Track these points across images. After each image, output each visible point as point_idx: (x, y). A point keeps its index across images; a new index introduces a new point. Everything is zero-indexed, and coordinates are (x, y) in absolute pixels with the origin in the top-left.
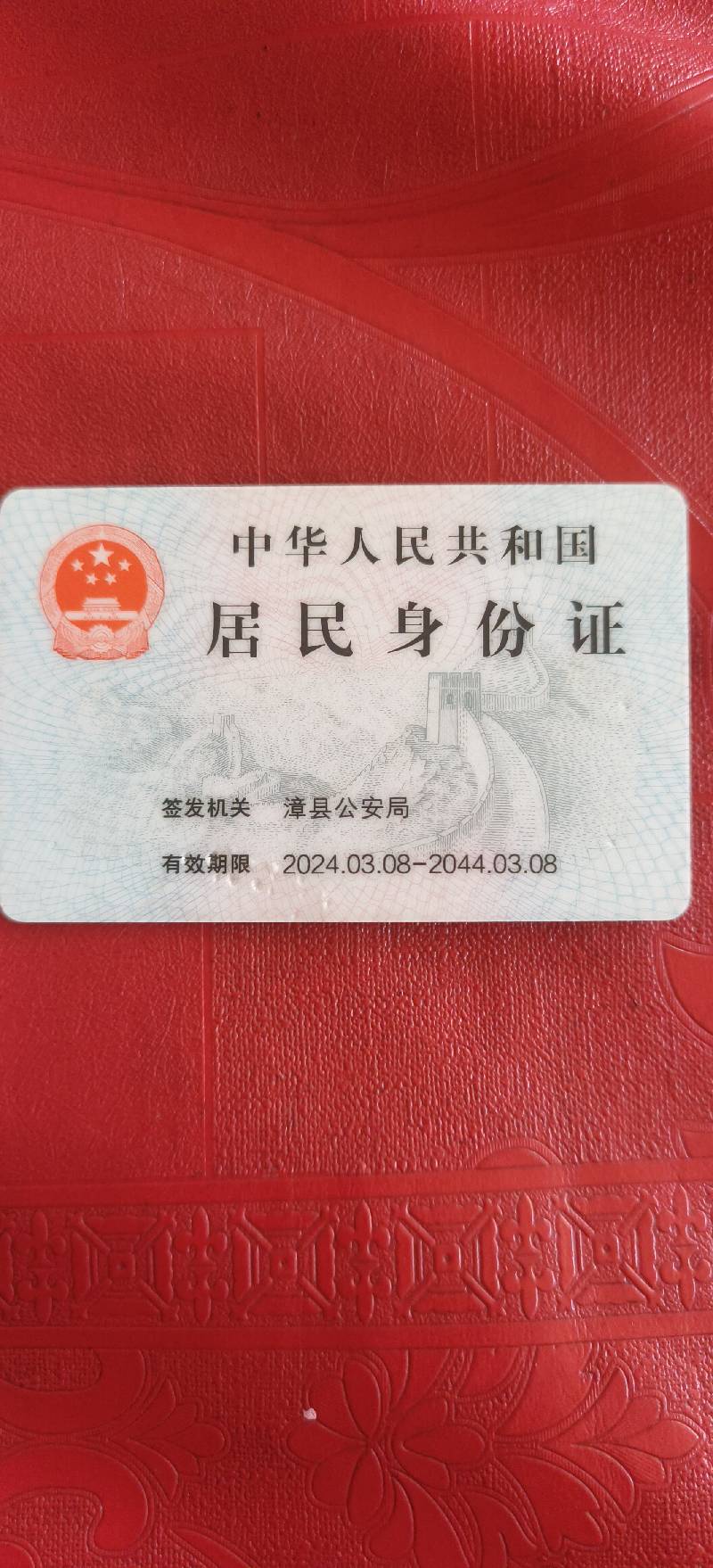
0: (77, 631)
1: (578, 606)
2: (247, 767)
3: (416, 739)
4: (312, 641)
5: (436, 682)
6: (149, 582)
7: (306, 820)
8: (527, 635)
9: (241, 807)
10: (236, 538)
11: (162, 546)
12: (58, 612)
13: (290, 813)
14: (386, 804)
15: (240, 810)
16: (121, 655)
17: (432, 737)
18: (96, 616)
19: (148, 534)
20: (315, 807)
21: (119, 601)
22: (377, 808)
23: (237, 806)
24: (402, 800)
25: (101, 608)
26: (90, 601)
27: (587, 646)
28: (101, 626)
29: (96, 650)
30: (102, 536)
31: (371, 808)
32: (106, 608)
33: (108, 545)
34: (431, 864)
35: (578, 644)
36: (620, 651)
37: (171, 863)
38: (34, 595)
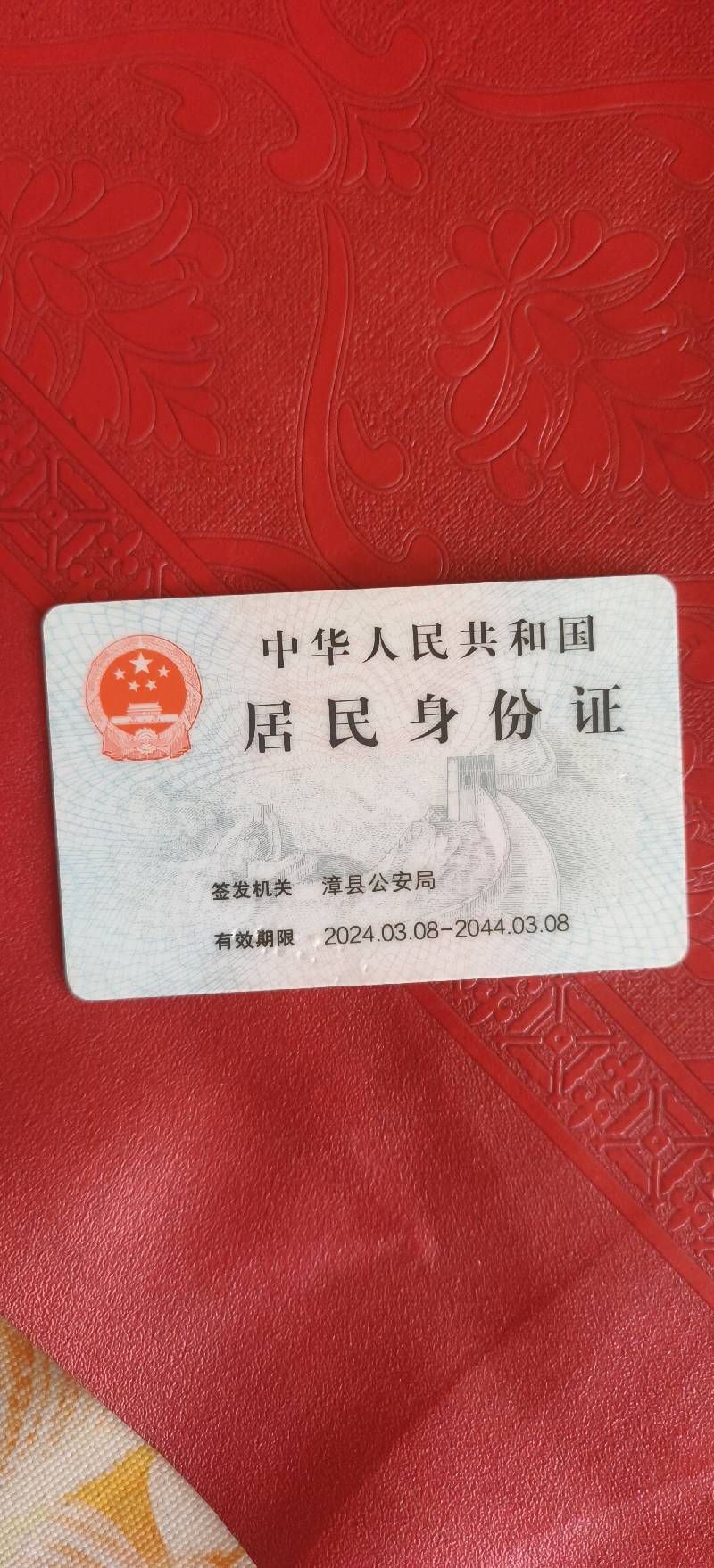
0: (123, 734)
1: (580, 691)
2: (286, 853)
3: (439, 819)
4: (340, 735)
5: (454, 766)
6: (188, 687)
7: (343, 896)
8: (535, 719)
9: (283, 887)
10: (265, 642)
11: (197, 652)
12: (104, 717)
13: (328, 890)
14: (414, 877)
15: (283, 889)
16: (166, 756)
17: (453, 814)
18: (140, 720)
19: (184, 641)
20: (350, 883)
21: (160, 704)
22: (406, 881)
23: (280, 886)
24: (429, 873)
25: (146, 712)
26: (133, 707)
27: (589, 727)
28: (145, 729)
29: (142, 752)
30: (141, 646)
31: (401, 881)
32: (148, 713)
33: (147, 654)
34: (457, 928)
35: (581, 725)
36: (619, 730)
37: (223, 941)
38: (81, 703)
